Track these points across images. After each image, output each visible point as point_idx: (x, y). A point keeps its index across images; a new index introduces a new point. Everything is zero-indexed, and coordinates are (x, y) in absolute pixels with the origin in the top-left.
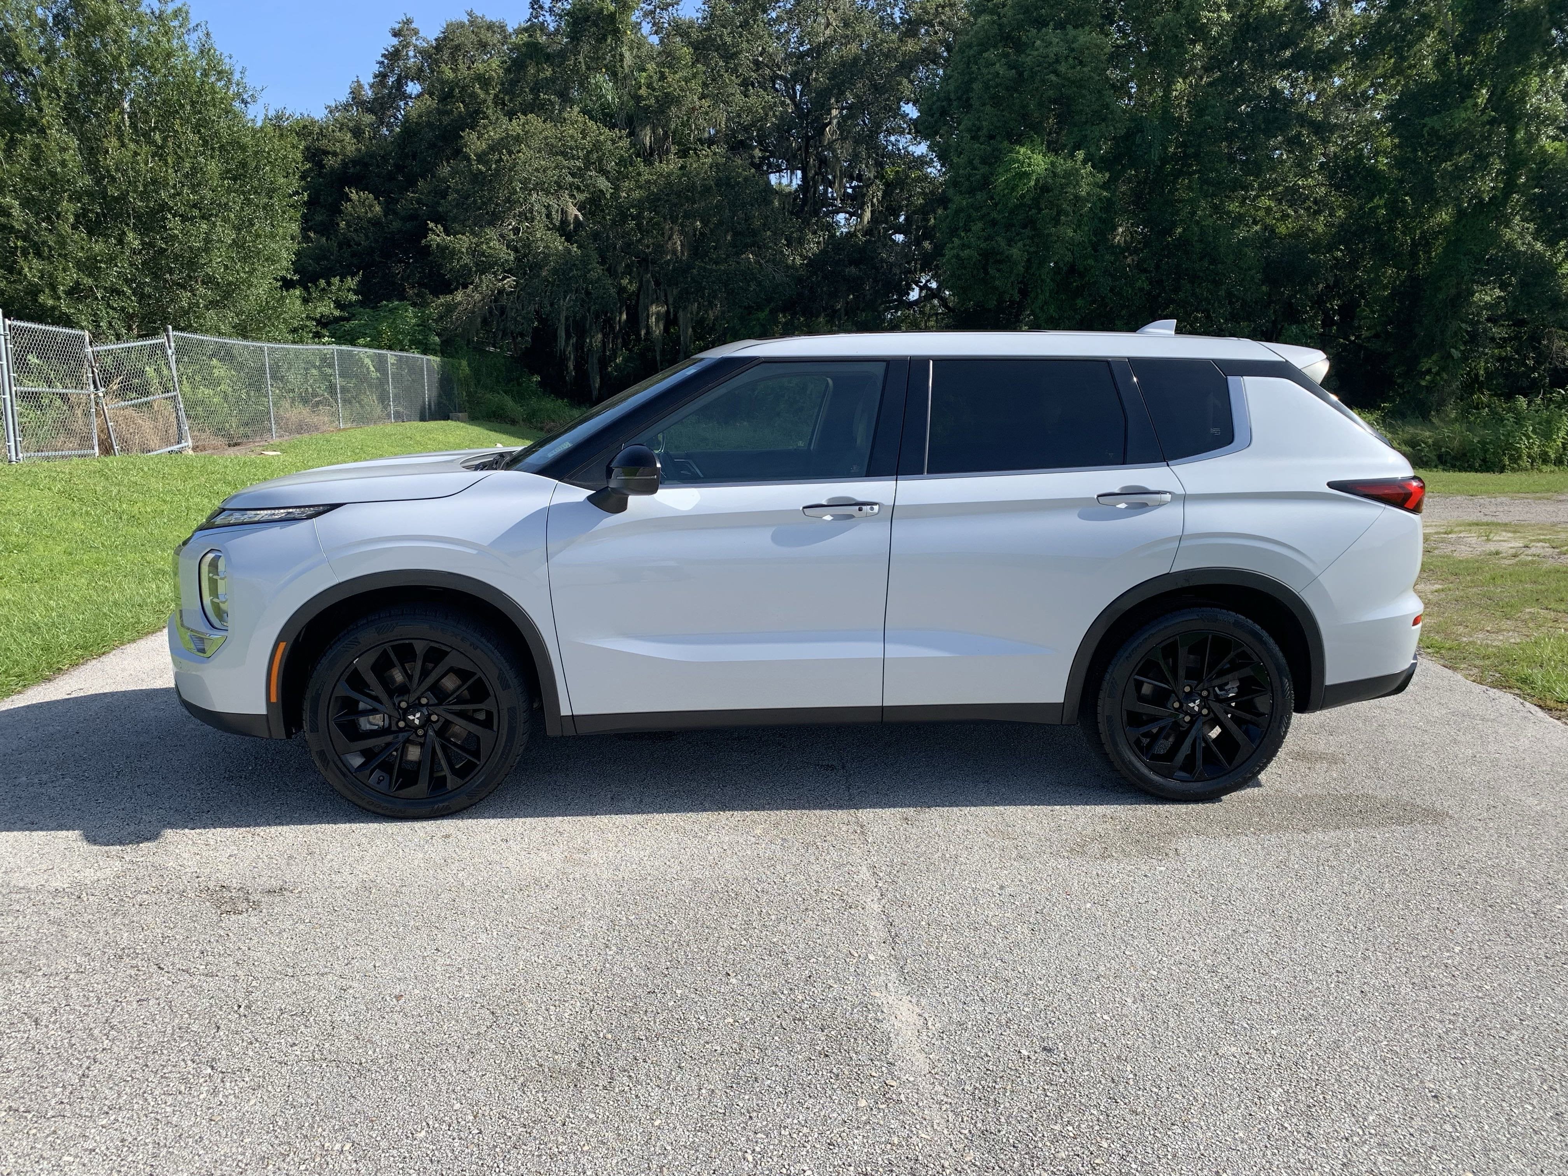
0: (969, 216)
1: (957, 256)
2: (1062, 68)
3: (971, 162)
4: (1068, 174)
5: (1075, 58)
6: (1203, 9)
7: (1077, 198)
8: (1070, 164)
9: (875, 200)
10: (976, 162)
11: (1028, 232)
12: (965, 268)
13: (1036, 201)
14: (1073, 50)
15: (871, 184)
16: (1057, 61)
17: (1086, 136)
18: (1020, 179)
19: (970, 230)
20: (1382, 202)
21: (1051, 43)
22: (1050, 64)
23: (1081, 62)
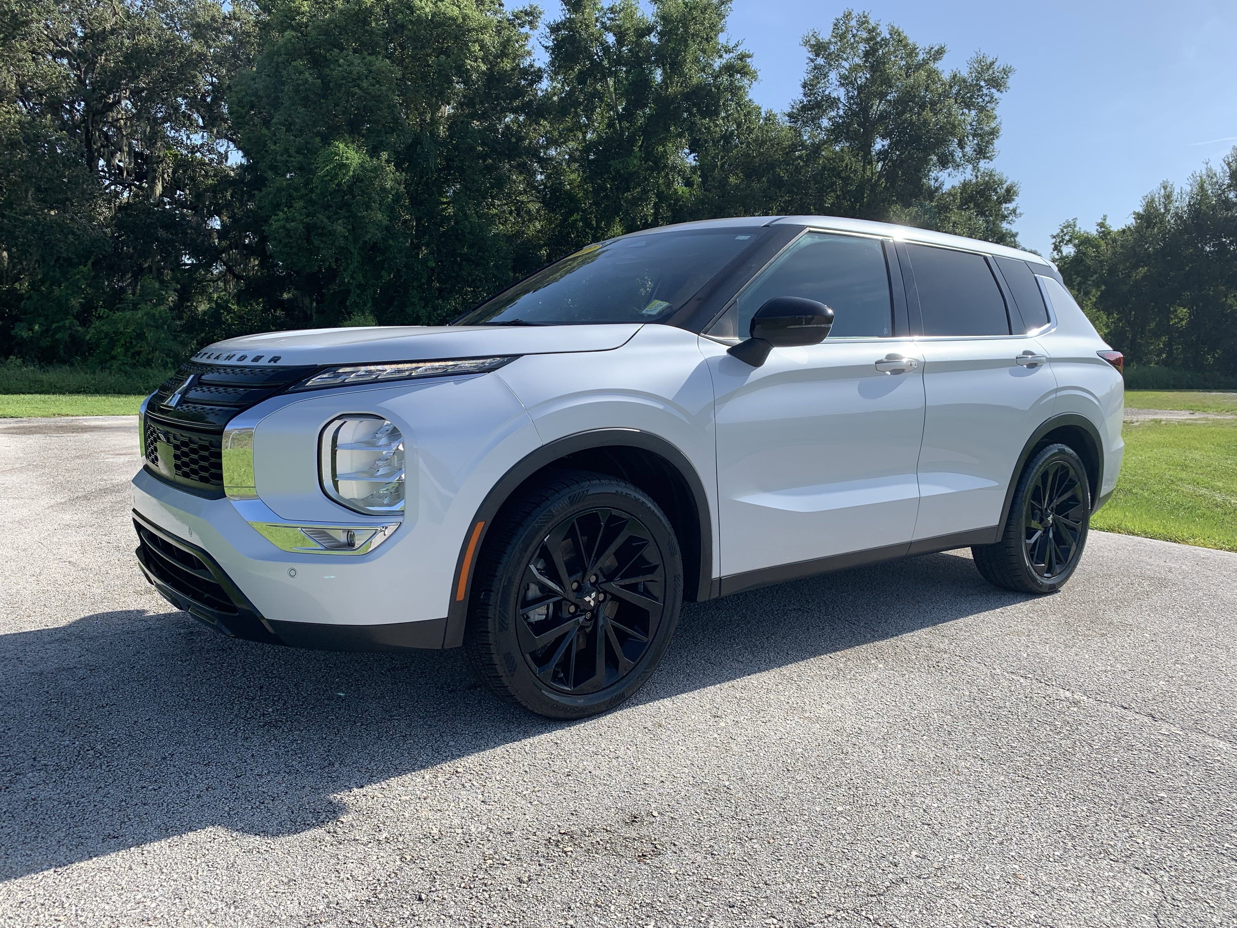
0: (290, 196)
1: (284, 227)
2: (365, 84)
3: (287, 150)
4: (375, 169)
5: (373, 78)
6: (467, 58)
7: (383, 189)
8: (375, 161)
9: (166, 176)
10: (292, 151)
11: (343, 212)
12: (291, 237)
13: (350, 188)
14: (370, 72)
15: (162, 161)
16: (359, 78)
17: (382, 141)
18: (340, 169)
19: (291, 207)
20: (579, 217)
21: (352, 63)
22: (354, 80)
23: (378, 82)
